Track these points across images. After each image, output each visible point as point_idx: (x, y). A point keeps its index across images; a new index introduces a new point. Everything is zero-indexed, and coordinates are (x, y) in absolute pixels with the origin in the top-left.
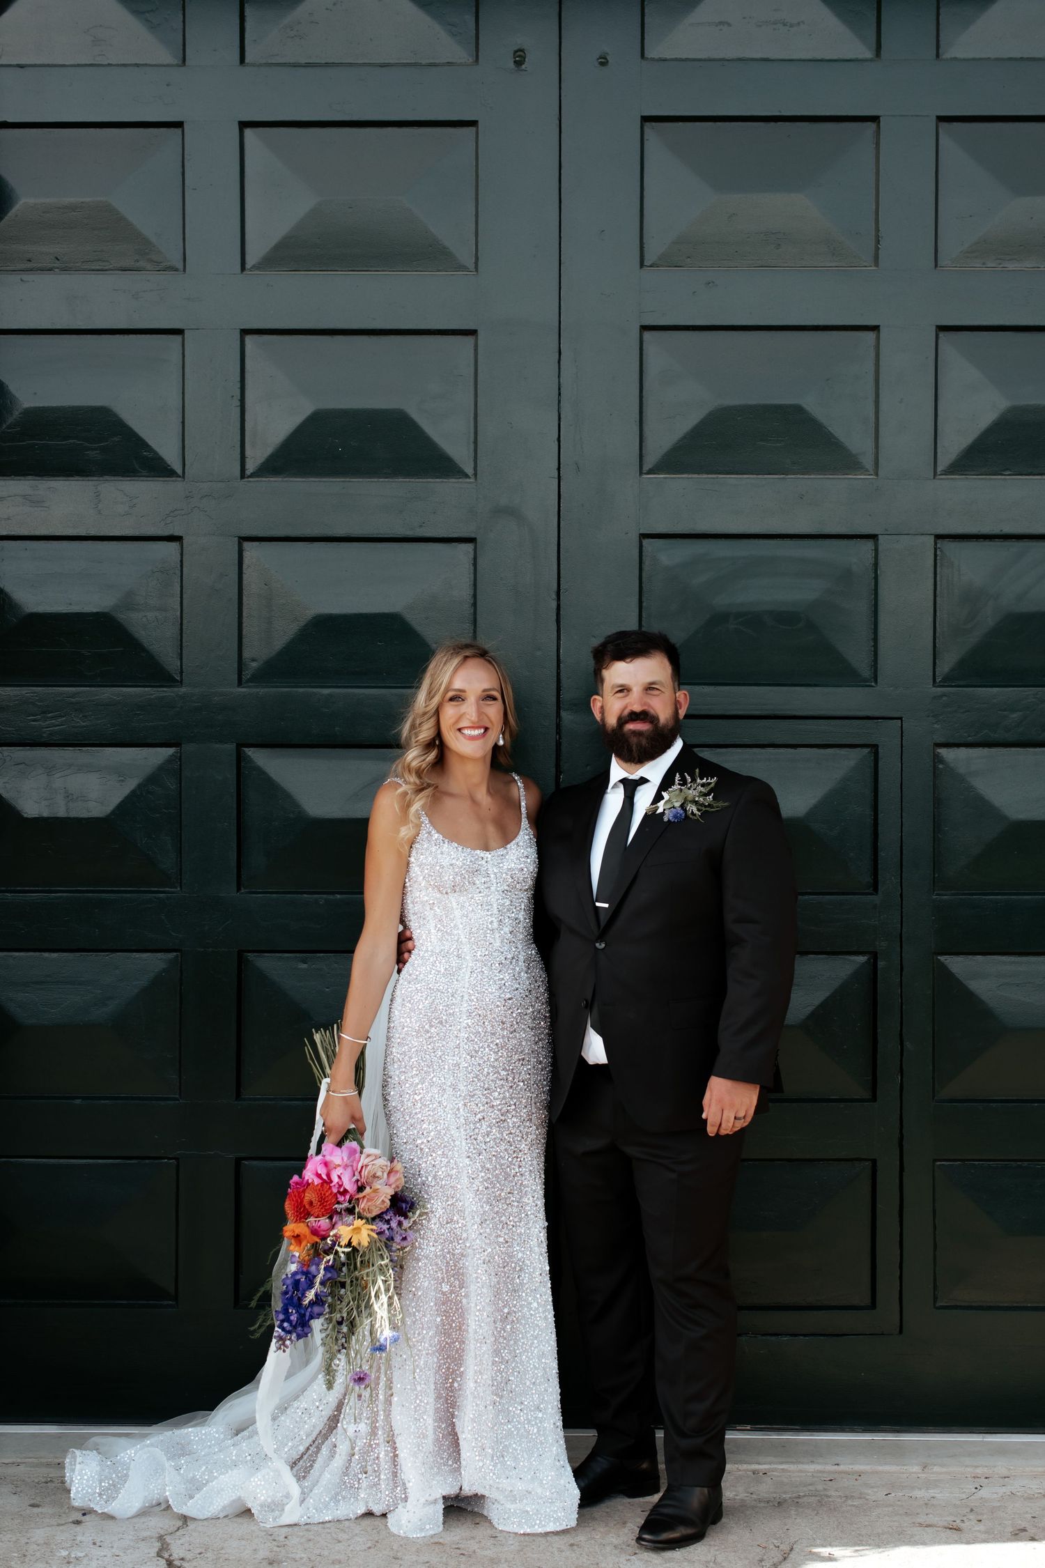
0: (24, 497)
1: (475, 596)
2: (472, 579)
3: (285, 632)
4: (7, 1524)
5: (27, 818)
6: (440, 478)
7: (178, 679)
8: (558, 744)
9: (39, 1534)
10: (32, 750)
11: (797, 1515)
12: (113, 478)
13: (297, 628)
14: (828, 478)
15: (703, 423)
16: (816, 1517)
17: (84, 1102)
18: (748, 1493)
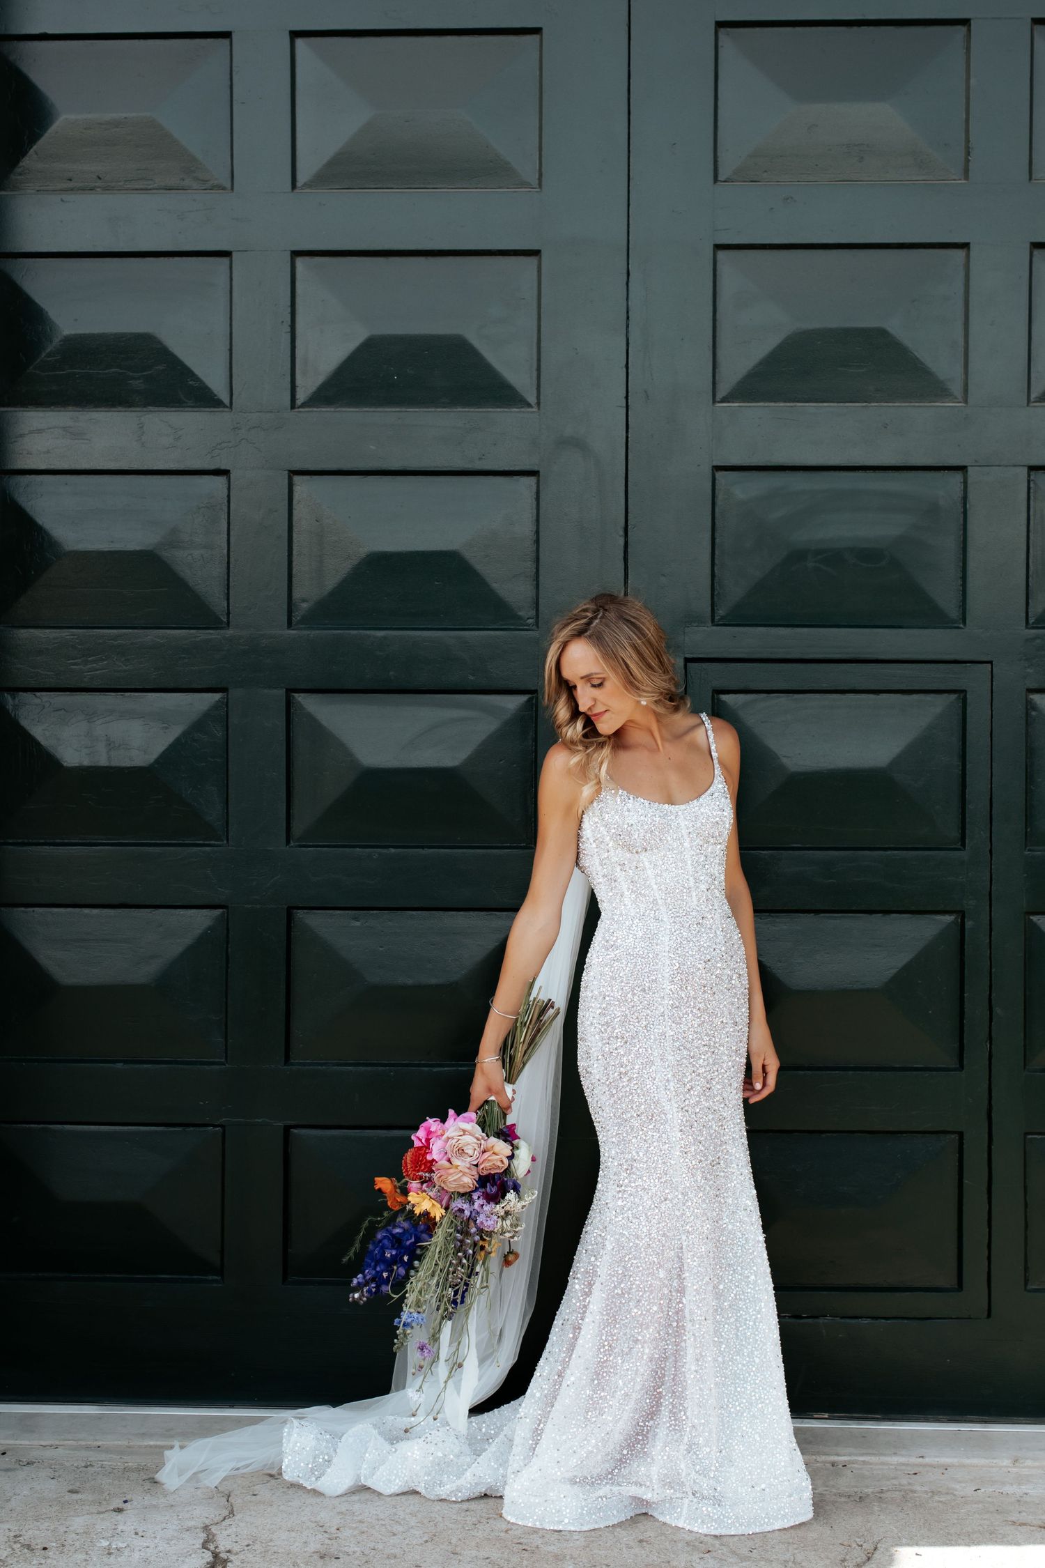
0: (65, 428)
1: (537, 532)
2: (535, 514)
3: (336, 571)
4: (45, 1511)
5: (67, 767)
6: (500, 408)
7: (225, 620)
9: (78, 1523)
10: (72, 695)
11: (880, 1511)
12: (157, 409)
13: (350, 566)
14: (914, 406)
15: (781, 347)
16: (901, 1514)
17: (126, 1066)
18: (827, 1486)
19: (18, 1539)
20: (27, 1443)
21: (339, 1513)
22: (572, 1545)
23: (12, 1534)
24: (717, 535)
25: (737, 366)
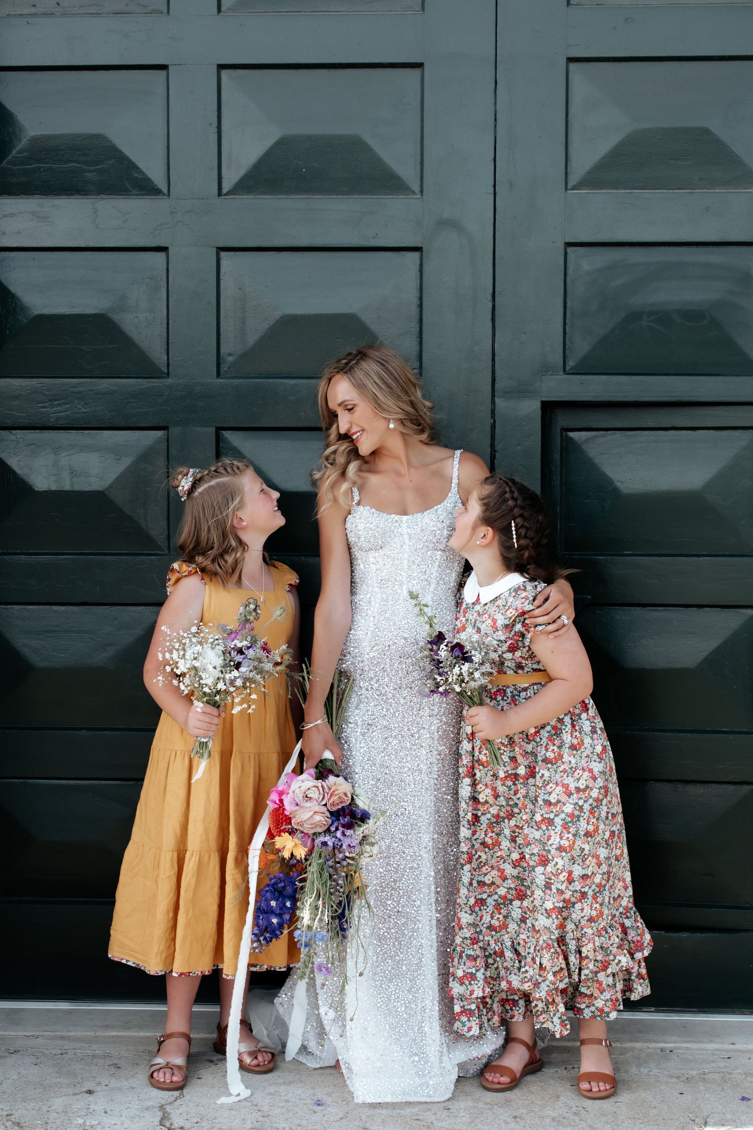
0: (33, 213)
1: (421, 298)
2: (419, 283)
3: (256, 330)
4: (30, 1093)
5: (37, 491)
6: (390, 195)
7: (166, 371)
8: (493, 427)
9: (58, 1103)
10: (41, 433)
11: (705, 1090)
12: (108, 197)
13: (267, 327)
14: (731, 192)
15: (622, 144)
16: (722, 1092)
17: (89, 733)
18: (660, 1069)
19: (9, 1117)
20: (14, 1033)
21: (268, 1094)
22: (459, 1121)
23: (5, 1113)
24: (568, 300)
25: (585, 158)
